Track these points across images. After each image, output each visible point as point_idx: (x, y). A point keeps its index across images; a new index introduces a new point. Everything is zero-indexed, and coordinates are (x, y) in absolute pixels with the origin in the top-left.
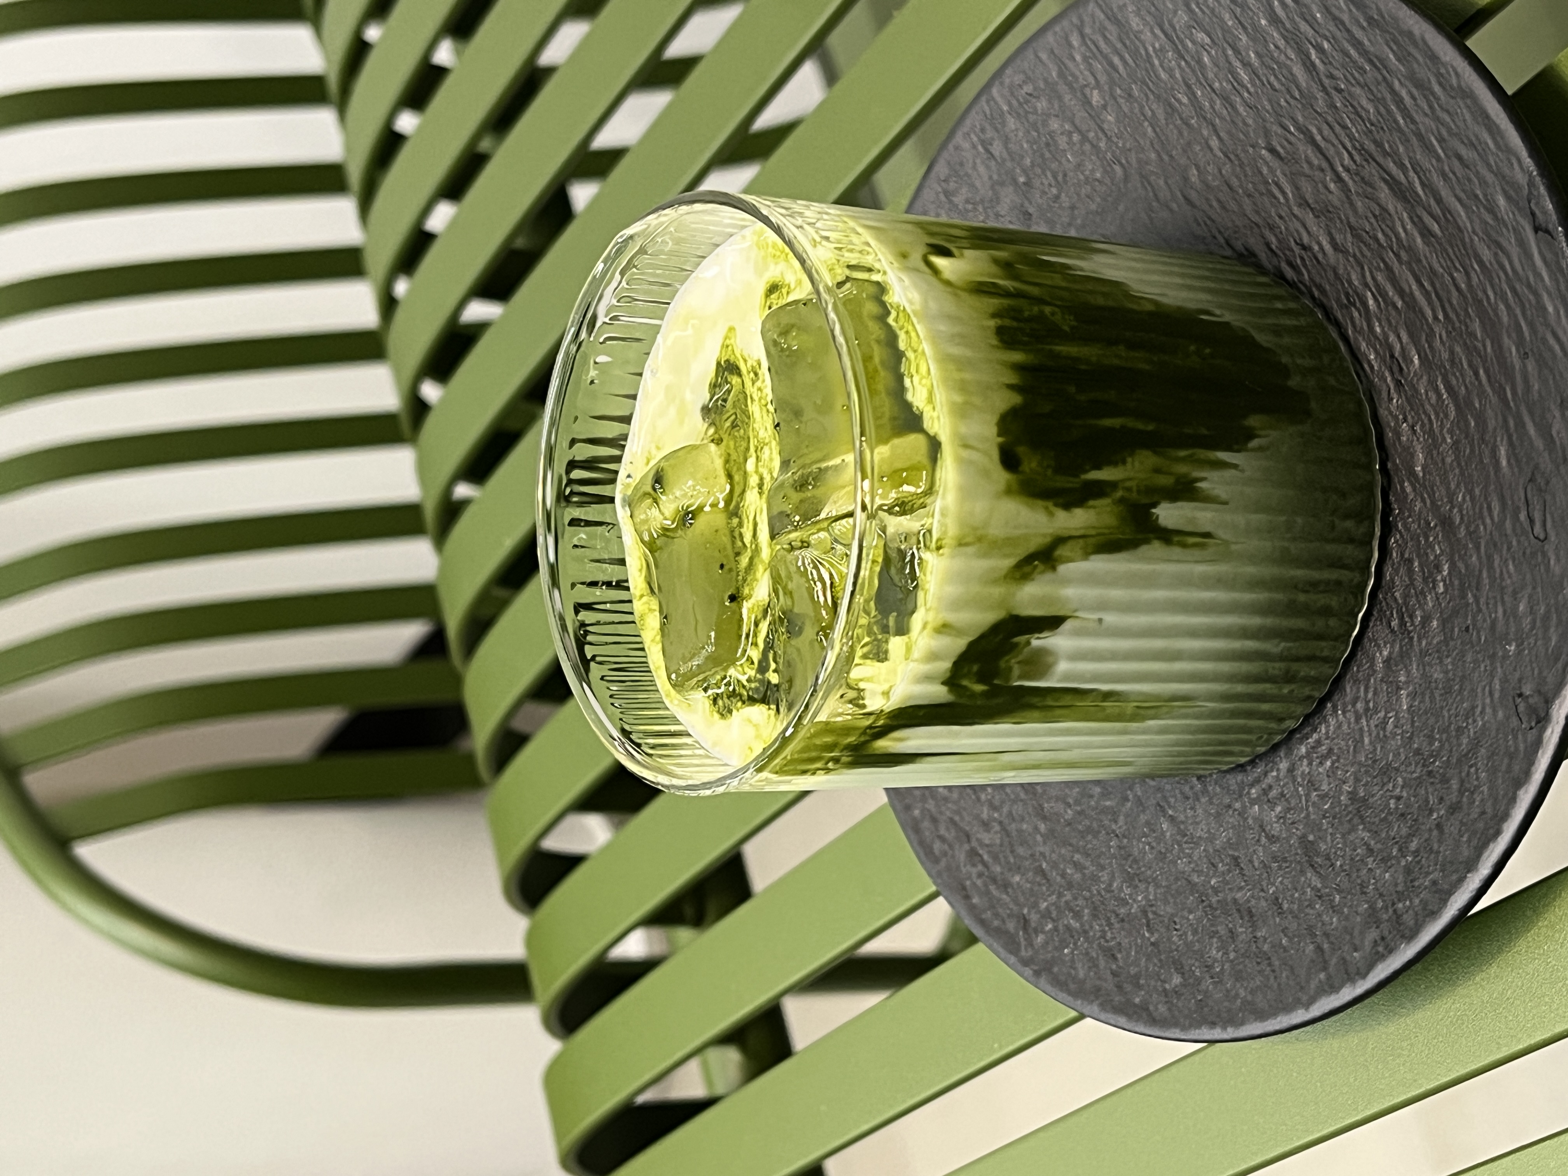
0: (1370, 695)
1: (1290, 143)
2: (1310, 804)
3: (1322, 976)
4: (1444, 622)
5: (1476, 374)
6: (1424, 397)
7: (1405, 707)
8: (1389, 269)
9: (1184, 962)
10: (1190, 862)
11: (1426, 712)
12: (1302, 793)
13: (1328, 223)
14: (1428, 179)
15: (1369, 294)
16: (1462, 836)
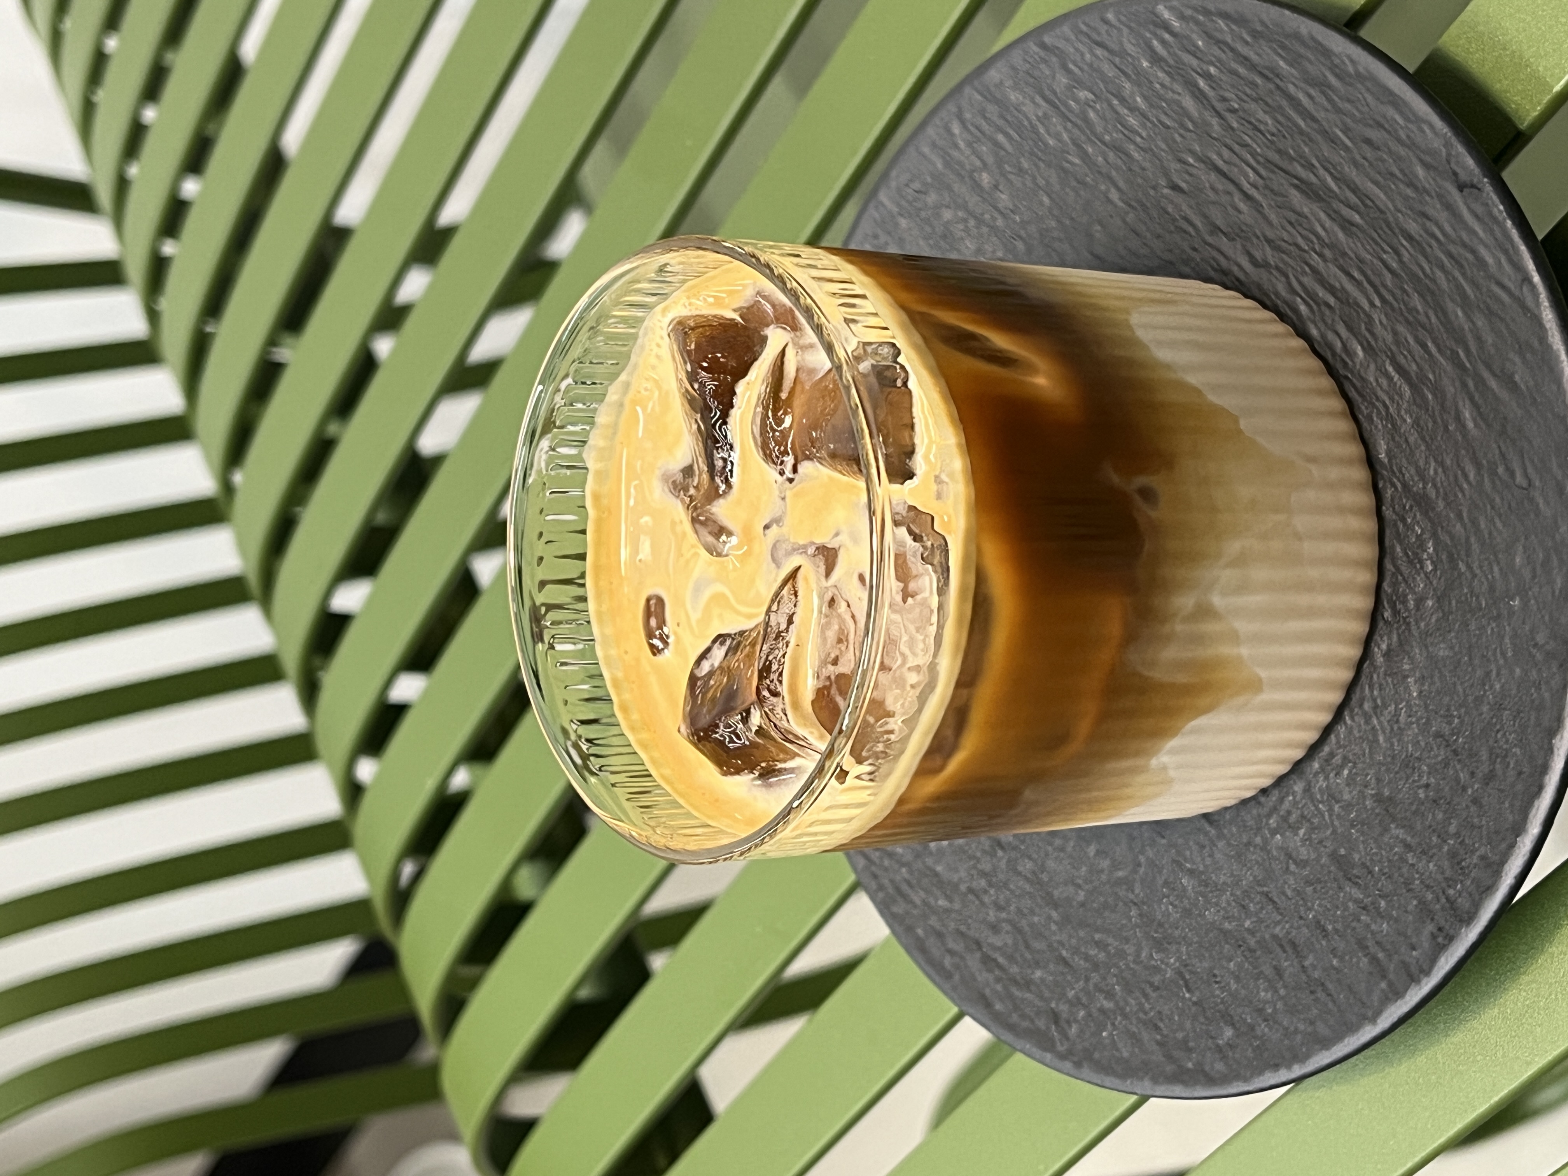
0: (1376, 693)
1: (1191, 175)
2: (1334, 817)
3: (1383, 985)
4: (1439, 600)
5: (1424, 346)
6: (1374, 384)
7: (1415, 694)
8: (1315, 271)
9: (1232, 1013)
10: (1219, 911)
11: (1438, 692)
12: (1324, 809)
13: (1244, 243)
14: (1339, 172)
15: (1299, 300)
16: (1503, 803)
